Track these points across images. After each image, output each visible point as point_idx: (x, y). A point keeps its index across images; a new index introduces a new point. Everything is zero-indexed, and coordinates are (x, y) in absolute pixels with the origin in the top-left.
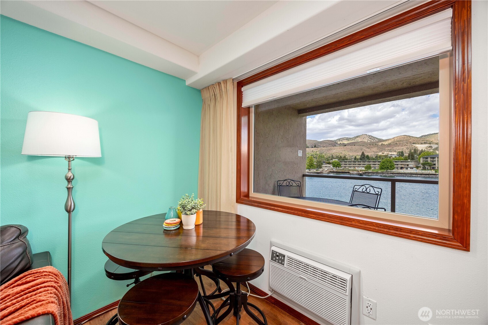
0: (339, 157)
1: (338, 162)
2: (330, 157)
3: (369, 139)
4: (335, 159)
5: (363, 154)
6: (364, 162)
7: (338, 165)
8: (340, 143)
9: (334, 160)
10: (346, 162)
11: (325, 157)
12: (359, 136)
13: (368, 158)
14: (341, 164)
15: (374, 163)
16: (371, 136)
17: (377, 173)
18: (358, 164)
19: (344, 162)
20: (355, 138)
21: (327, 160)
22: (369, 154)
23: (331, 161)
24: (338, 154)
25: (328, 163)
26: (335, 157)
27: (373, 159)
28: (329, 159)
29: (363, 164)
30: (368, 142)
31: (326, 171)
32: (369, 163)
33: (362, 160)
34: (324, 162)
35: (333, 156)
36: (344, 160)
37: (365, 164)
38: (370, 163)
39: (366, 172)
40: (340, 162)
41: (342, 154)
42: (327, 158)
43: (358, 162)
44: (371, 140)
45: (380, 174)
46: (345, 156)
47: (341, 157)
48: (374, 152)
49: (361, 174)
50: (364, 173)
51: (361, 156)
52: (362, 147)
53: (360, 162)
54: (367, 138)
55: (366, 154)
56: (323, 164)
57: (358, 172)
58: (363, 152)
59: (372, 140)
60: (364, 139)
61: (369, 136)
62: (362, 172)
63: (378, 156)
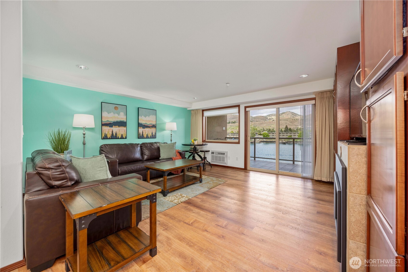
0: (269, 129)
1: (267, 133)
2: (261, 130)
3: (292, 115)
4: (266, 131)
5: (286, 127)
6: (287, 133)
7: (267, 136)
8: (270, 118)
9: (264, 132)
10: (273, 133)
11: (258, 129)
12: (285, 113)
13: (290, 130)
14: (270, 135)
15: (294, 134)
16: (293, 113)
17: (296, 142)
18: (282, 135)
19: (272, 133)
20: (282, 114)
21: (260, 132)
22: (292, 128)
23: (262, 133)
24: (268, 127)
25: (260, 134)
26: (266, 130)
27: (295, 131)
28: (261, 131)
29: (286, 135)
30: (291, 117)
31: (258, 141)
32: (290, 134)
33: (286, 132)
34: (257, 134)
35: (264, 129)
36: (272, 132)
37: (287, 135)
38: (292, 134)
39: (288, 141)
40: (269, 133)
41: (271, 127)
42: (259, 131)
43: (283, 133)
44: (293, 116)
45: (298, 143)
46: (273, 129)
47: (270, 130)
48: (295, 125)
49: (284, 143)
50: (286, 142)
51: (285, 129)
52: (286, 121)
53: (284, 133)
54: (290, 114)
55: (289, 127)
56: (256, 135)
57: (282, 141)
58: (286, 126)
59: (295, 116)
60: (288, 115)
61: (292, 113)
62: (285, 141)
63: (298, 128)
